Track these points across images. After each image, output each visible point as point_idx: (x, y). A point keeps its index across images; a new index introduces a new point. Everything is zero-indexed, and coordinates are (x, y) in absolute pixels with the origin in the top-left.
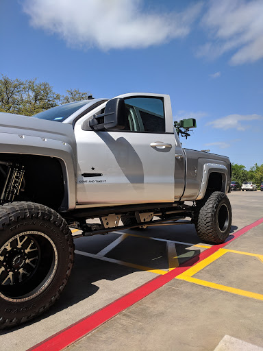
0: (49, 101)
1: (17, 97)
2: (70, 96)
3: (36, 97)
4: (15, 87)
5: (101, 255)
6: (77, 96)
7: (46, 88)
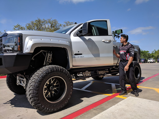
0: (57, 27)
1: (43, 26)
2: (65, 24)
3: (51, 26)
4: (43, 22)
5: (83, 89)
6: (69, 24)
7: (55, 22)
